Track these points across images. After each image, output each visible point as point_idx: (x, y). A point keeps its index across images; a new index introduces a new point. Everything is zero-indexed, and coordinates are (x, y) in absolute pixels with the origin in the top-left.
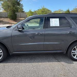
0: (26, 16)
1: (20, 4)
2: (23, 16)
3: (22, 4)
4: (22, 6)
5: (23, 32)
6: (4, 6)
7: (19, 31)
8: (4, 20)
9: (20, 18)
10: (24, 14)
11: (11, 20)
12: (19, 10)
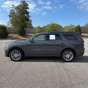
0: (34, 32)
1: (29, 20)
2: (32, 32)
3: (31, 20)
4: (31, 22)
5: (33, 43)
6: (13, 22)
7: (31, 42)
8: (12, 36)
9: (28, 34)
10: (33, 30)
11: (19, 36)
12: (28, 26)
